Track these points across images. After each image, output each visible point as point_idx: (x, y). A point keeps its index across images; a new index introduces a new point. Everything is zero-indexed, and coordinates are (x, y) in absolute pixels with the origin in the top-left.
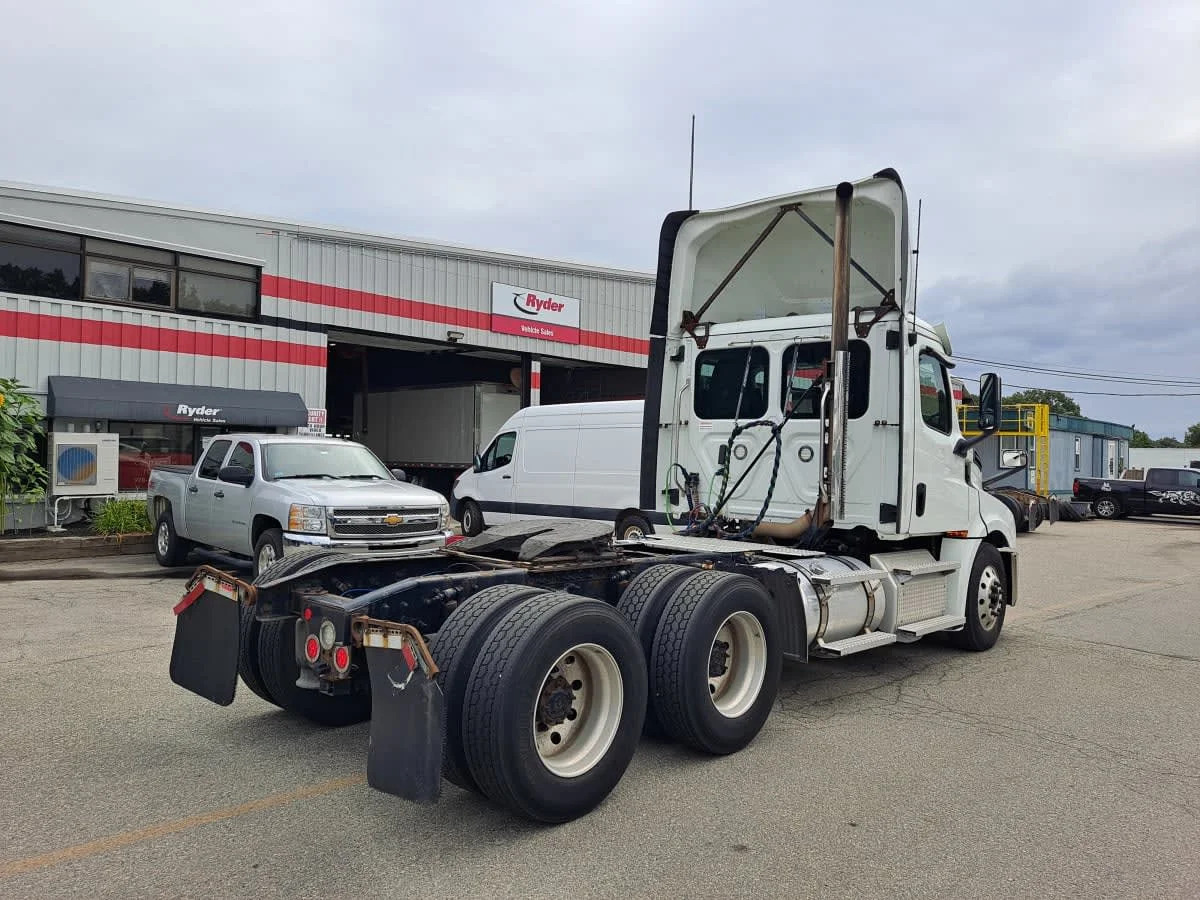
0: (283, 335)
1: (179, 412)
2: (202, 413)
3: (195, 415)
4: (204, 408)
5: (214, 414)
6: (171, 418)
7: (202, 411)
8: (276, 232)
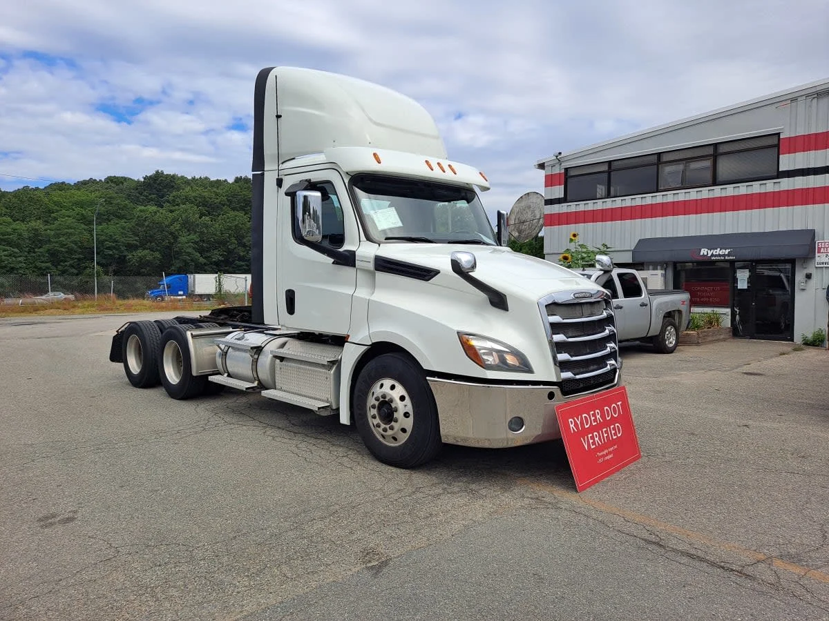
0: (799, 183)
1: (702, 254)
2: (717, 253)
3: (712, 255)
4: (719, 249)
5: (726, 253)
6: (696, 258)
7: (718, 251)
8: (794, 100)
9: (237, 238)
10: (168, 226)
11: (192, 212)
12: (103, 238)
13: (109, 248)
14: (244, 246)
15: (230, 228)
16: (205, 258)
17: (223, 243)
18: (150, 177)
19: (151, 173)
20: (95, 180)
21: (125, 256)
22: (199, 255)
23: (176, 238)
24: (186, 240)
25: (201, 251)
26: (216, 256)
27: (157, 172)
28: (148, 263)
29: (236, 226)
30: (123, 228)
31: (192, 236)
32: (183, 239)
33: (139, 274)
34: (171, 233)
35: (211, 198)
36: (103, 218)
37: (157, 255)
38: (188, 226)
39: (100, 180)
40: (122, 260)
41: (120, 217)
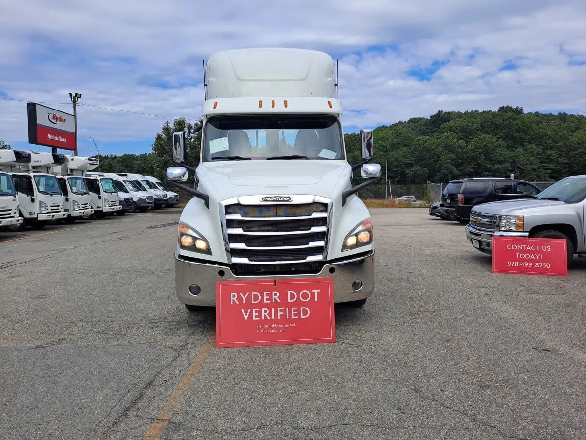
9: (485, 155)
10: (433, 149)
11: (452, 139)
12: (392, 160)
13: (396, 166)
14: (491, 160)
15: (481, 147)
16: (460, 170)
17: (474, 159)
18: (435, 115)
19: (435, 113)
20: (402, 122)
21: (405, 171)
22: (455, 169)
23: (439, 157)
24: (446, 158)
25: (457, 166)
26: (469, 169)
27: (439, 111)
28: (420, 176)
29: (485, 145)
30: (405, 152)
31: (450, 155)
32: (443, 158)
33: (413, 183)
34: (436, 154)
35: (468, 126)
36: (394, 147)
37: (426, 170)
38: (448, 148)
39: (406, 122)
40: (403, 174)
41: (405, 146)
